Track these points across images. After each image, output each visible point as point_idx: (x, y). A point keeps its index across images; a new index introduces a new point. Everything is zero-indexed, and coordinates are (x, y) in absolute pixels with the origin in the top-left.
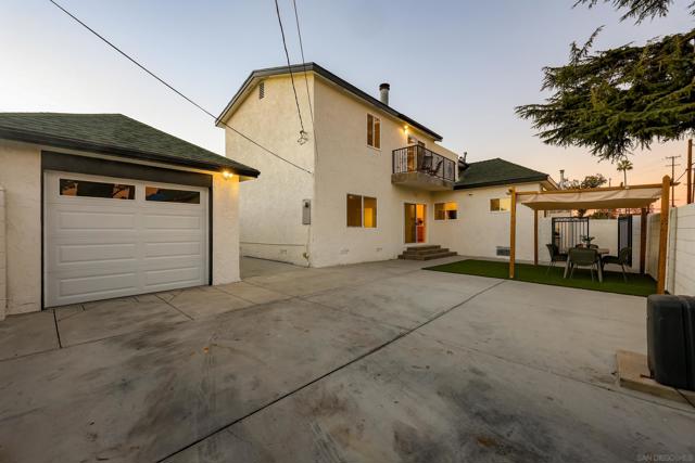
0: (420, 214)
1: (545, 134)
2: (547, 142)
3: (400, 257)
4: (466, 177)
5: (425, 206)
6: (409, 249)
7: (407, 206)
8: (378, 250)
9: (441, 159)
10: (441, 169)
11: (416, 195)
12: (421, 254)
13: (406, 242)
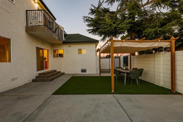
0: (45, 55)
1: (89, 30)
2: (89, 33)
3: (33, 81)
4: (67, 39)
5: (48, 50)
6: (39, 74)
7: (38, 49)
8: (13, 80)
9: (57, 27)
10: (57, 32)
11: (43, 44)
12: (48, 77)
13: (38, 70)
